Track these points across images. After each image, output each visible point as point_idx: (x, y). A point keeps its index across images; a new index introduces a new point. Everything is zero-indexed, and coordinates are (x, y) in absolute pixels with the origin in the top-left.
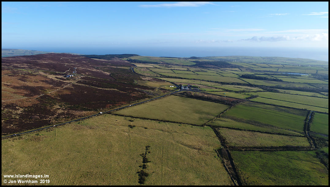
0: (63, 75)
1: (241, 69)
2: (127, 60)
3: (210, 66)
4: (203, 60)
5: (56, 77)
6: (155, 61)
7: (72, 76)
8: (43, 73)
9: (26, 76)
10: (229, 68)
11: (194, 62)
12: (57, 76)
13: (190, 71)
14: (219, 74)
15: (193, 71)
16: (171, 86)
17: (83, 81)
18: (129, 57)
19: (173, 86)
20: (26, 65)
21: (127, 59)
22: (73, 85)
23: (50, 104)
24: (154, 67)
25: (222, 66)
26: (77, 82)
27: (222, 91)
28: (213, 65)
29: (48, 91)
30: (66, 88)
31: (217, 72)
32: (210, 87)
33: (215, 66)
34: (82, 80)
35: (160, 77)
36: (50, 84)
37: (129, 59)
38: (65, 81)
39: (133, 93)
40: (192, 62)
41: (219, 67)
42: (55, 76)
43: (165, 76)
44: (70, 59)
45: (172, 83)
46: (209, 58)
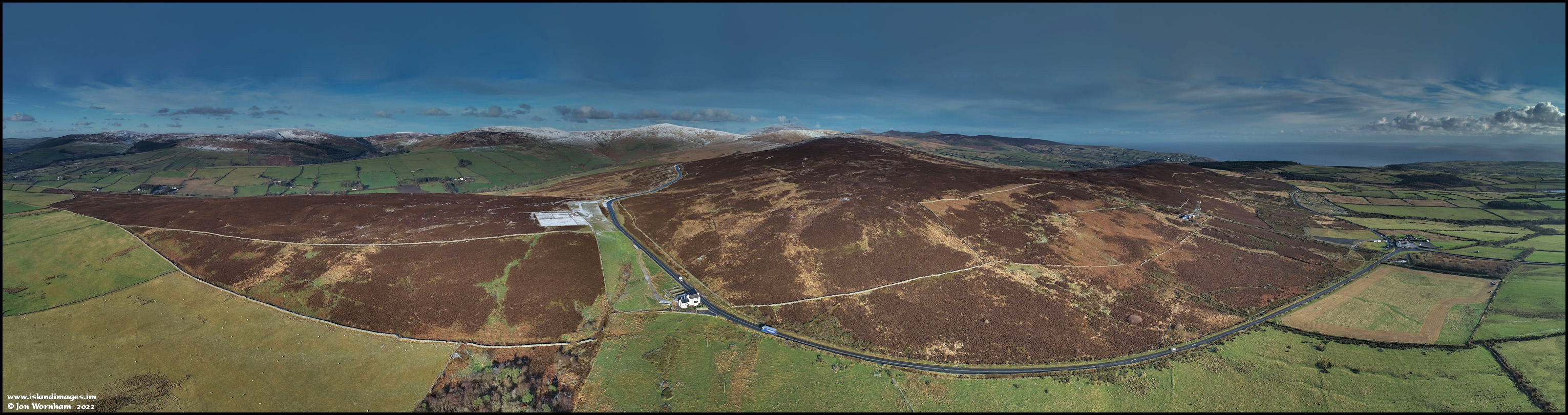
0: (1177, 213)
1: (1480, 187)
2: (1279, 173)
3: (1427, 184)
4: (1413, 173)
5: (1167, 218)
6: (1328, 176)
7: (1192, 217)
8: (1147, 207)
9: (1124, 213)
10: (1461, 187)
11: (1397, 176)
12: (1170, 216)
13: (1397, 198)
14: (1449, 201)
15: (1402, 199)
16: (1375, 241)
17: (1212, 229)
18: (1280, 167)
19: (1379, 241)
20: (1123, 190)
21: (1277, 171)
22: (1197, 239)
23: (1160, 286)
24: (1330, 191)
25: (1448, 184)
26: (1201, 232)
27: (1472, 246)
28: (1432, 182)
29: (1155, 250)
30: (1184, 247)
31: (1446, 198)
32: (1448, 238)
33: (1437, 185)
34: (1211, 226)
35: (1347, 216)
36: (1159, 233)
37: (1281, 171)
38: (1181, 229)
39: (1308, 261)
40: (1394, 176)
41: (1443, 186)
42: (1164, 216)
43: (1355, 212)
44: (1187, 175)
45: (1376, 231)
46: (1420, 166)
